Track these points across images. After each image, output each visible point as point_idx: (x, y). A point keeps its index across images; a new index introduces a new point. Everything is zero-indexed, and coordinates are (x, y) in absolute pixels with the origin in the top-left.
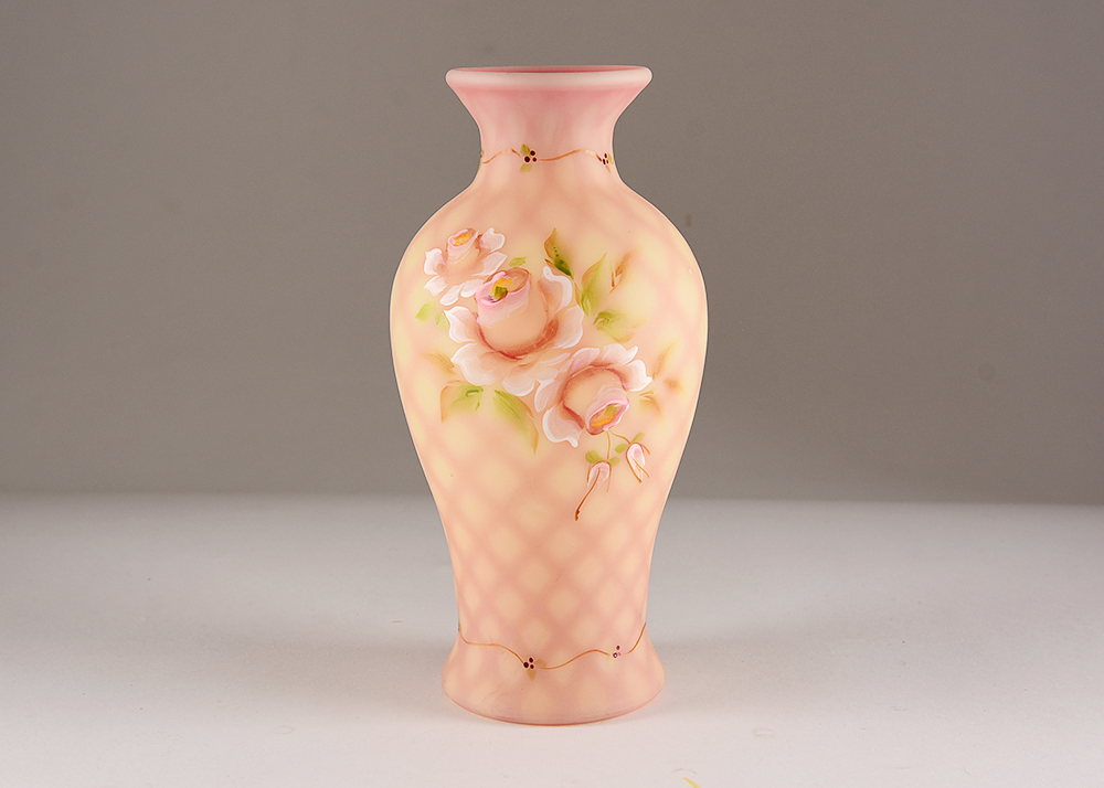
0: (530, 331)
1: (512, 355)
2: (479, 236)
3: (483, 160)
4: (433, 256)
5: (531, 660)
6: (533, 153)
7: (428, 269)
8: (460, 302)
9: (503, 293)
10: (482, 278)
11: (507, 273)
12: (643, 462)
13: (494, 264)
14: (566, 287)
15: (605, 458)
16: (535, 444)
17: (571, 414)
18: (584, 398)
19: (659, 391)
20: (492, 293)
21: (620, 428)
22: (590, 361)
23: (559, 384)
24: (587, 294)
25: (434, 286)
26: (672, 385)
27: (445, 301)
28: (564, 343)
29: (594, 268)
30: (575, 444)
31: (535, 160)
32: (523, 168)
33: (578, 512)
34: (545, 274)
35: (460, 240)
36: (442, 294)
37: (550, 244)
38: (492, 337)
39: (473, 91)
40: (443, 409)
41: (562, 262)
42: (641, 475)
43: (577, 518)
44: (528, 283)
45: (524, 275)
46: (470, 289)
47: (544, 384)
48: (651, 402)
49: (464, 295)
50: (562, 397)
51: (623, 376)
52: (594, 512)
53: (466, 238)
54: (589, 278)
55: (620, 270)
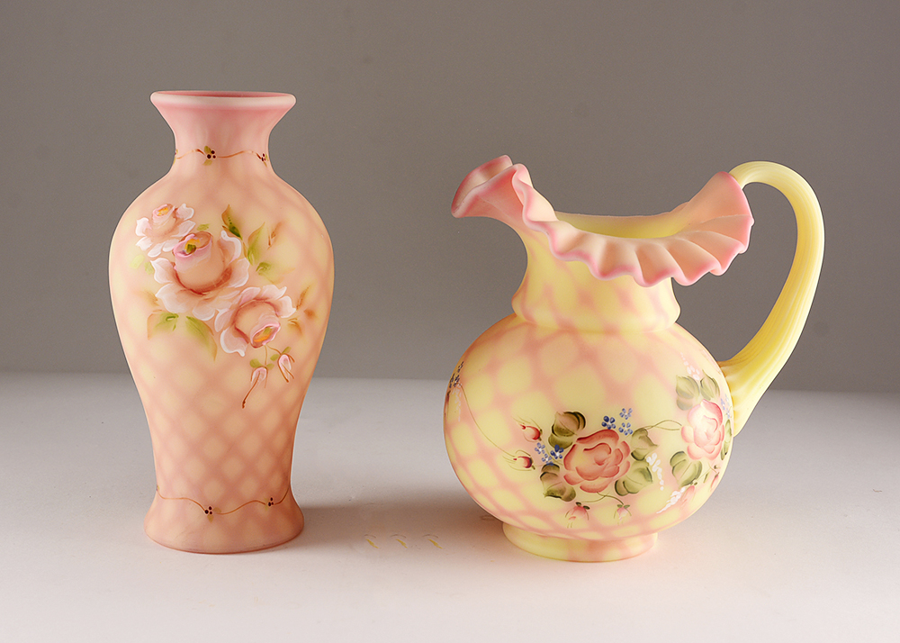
0: (212, 275)
1: (198, 292)
2: (176, 209)
3: (176, 156)
4: (142, 223)
5: (210, 508)
6: (213, 152)
7: (138, 232)
8: (162, 254)
9: (192, 249)
10: (178, 238)
11: (196, 235)
13: (186, 229)
14: (237, 245)
15: (262, 363)
16: (215, 354)
17: (240, 333)
18: (249, 322)
20: (185, 249)
21: (273, 345)
22: (253, 297)
23: (232, 312)
24: (251, 250)
25: (143, 244)
26: (310, 314)
27: (151, 254)
28: (236, 283)
29: (257, 232)
30: (243, 354)
31: (214, 157)
32: (206, 163)
33: (244, 402)
34: (222, 236)
35: (162, 212)
36: (149, 250)
37: (226, 215)
38: (184, 279)
39: (171, 108)
40: (149, 330)
41: (234, 228)
42: (288, 377)
43: (243, 407)
44: (210, 242)
45: (207, 236)
46: (170, 246)
47: (221, 312)
48: (296, 325)
49: (165, 250)
50: (234, 321)
51: (276, 308)
52: (257, 401)
53: (165, 211)
54: (253, 238)
55: (274, 234)
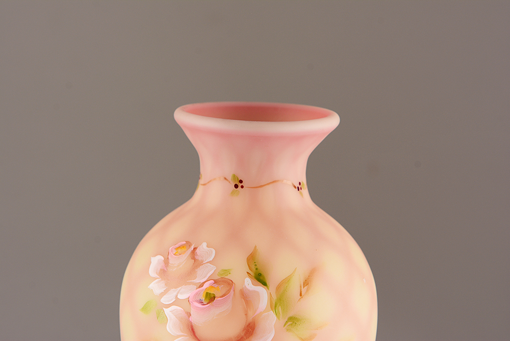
0: (232, 330)
2: (195, 249)
3: (201, 182)
4: (157, 261)
6: (241, 181)
7: (152, 272)
8: (177, 302)
9: (211, 298)
10: (195, 284)
11: (216, 282)
13: (205, 273)
14: (263, 295)
20: (203, 298)
24: (279, 302)
25: (156, 287)
27: (165, 300)
28: (260, 340)
29: (287, 280)
31: (242, 187)
32: (232, 193)
34: (246, 284)
35: (179, 250)
36: (162, 294)
37: (252, 259)
39: (196, 130)
41: (260, 275)
44: (232, 290)
45: (229, 284)
46: (186, 293)
49: (180, 297)
53: (184, 249)
54: (281, 288)
55: (307, 283)
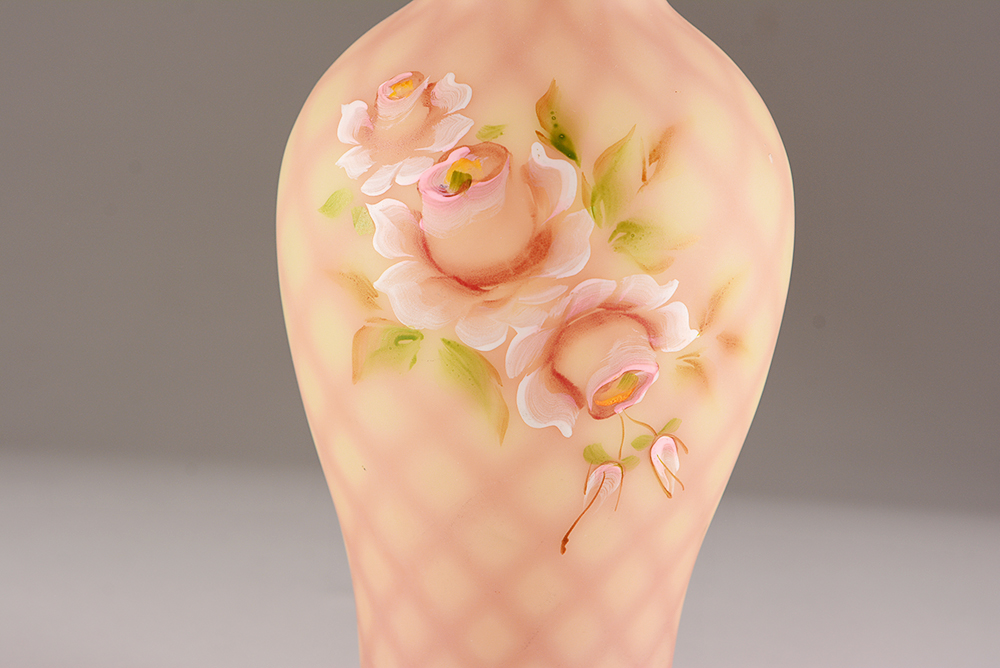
0: (505, 247)
1: (472, 284)
2: (431, 86)
4: (352, 113)
7: (343, 134)
8: (394, 191)
9: (463, 183)
10: (430, 155)
11: (473, 150)
12: (676, 464)
13: (451, 134)
14: (568, 178)
15: (615, 457)
16: (503, 427)
17: (563, 383)
18: (584, 360)
19: (710, 351)
20: (447, 182)
21: (642, 410)
22: (600, 300)
23: (547, 335)
24: (601, 191)
25: (352, 162)
26: (731, 343)
27: (369, 188)
28: (558, 269)
29: (616, 149)
30: (567, 431)
33: (565, 540)
34: (534, 155)
35: (399, 89)
36: (365, 177)
37: (546, 105)
38: (440, 252)
40: (356, 363)
41: (562, 137)
42: (672, 485)
43: (564, 550)
44: (505, 169)
45: (499, 155)
46: (412, 173)
47: (523, 333)
48: (695, 369)
49: (400, 181)
50: (551, 356)
51: (650, 328)
52: (595, 540)
53: (408, 88)
54: (606, 165)
55: (656, 155)
